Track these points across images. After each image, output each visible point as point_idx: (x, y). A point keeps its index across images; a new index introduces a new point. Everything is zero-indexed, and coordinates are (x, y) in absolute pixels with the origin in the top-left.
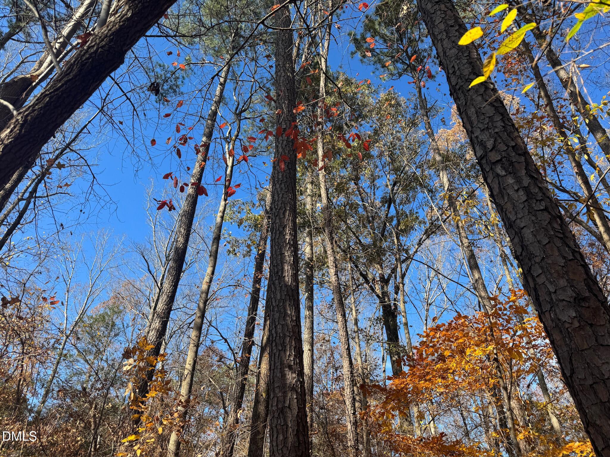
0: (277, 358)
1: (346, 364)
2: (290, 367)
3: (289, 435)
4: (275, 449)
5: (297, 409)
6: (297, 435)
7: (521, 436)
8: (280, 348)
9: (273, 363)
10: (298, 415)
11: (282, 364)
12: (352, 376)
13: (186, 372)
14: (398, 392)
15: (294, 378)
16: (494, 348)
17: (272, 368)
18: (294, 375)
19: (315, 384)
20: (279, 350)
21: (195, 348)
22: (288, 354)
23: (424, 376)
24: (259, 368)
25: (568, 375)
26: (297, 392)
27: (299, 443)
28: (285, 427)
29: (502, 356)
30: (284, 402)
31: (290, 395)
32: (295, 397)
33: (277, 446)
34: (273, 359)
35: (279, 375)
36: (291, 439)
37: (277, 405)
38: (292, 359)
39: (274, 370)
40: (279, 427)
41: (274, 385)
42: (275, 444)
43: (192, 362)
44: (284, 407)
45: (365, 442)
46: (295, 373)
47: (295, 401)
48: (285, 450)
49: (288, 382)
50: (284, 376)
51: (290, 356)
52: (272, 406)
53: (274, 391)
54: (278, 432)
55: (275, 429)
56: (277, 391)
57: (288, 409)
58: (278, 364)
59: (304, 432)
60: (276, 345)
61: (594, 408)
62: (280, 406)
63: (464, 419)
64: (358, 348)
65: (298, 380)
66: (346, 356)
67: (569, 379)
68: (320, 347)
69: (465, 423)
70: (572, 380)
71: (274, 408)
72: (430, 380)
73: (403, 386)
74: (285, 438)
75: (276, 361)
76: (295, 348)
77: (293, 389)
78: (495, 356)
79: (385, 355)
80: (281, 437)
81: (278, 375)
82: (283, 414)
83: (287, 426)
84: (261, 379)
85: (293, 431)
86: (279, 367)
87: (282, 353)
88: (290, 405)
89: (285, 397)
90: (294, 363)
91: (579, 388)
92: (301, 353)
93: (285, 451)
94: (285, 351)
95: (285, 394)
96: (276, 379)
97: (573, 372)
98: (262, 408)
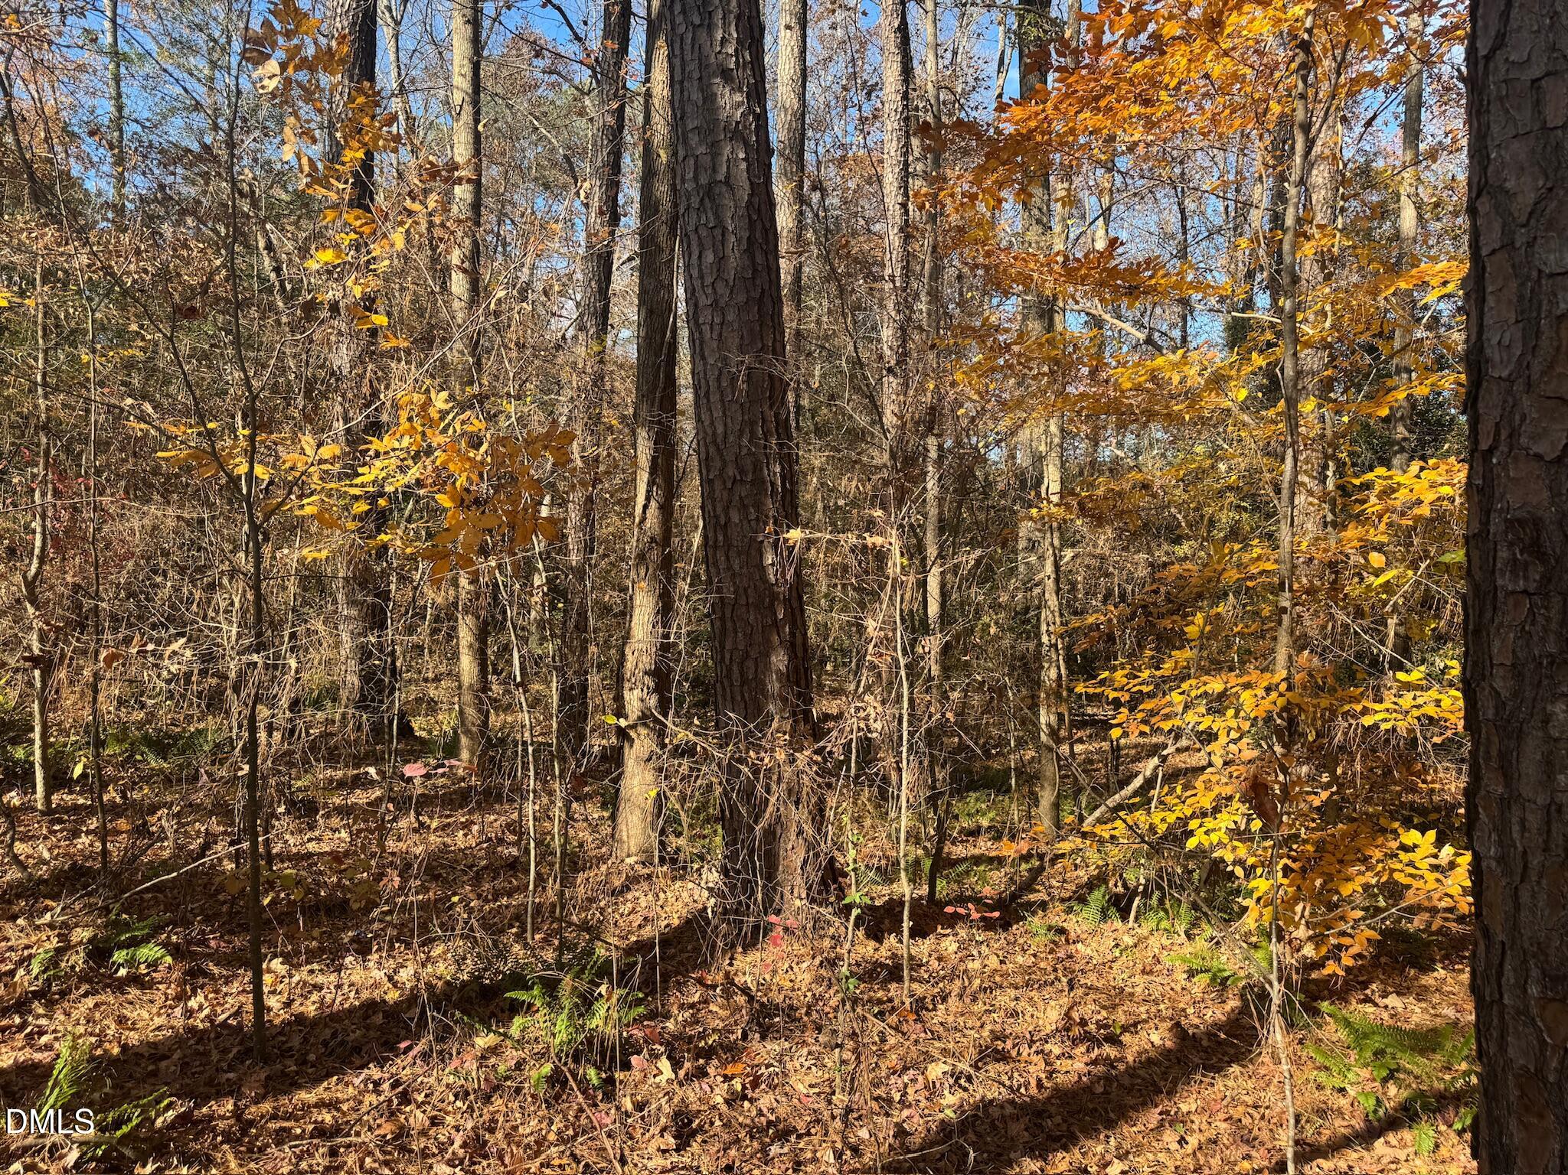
0: (688, 47)
1: (892, 74)
2: (726, 75)
3: (728, 251)
4: (697, 283)
5: (747, 185)
6: (749, 251)
7: (1308, 249)
8: (697, 21)
9: (677, 62)
10: (749, 203)
11: (703, 65)
12: (905, 107)
13: (457, 97)
14: (1018, 143)
15: (739, 105)
16: (1308, 12)
17: (678, 77)
18: (738, 98)
19: (810, 133)
20: (695, 27)
21: (469, 27)
22: (719, 35)
23: (1097, 99)
24: (647, 80)
25: (1482, 52)
26: (746, 144)
27: (755, 271)
28: (718, 232)
29: (1324, 37)
30: (714, 170)
31: (727, 150)
32: (742, 155)
33: (702, 277)
34: (677, 52)
35: (696, 96)
36: (734, 259)
37: (696, 178)
38: (731, 50)
39: (682, 82)
40: (703, 232)
41: (684, 125)
42: (695, 273)
43: (467, 69)
44: (713, 183)
45: (926, 273)
46: (740, 89)
47: (744, 166)
48: (720, 285)
49: (723, 115)
50: (710, 98)
51: (724, 41)
52: (683, 181)
53: (685, 142)
54: (701, 245)
55: (693, 237)
56: (694, 139)
57: (724, 189)
58: (692, 66)
59: (767, 242)
60: (684, 12)
61: (1516, 145)
62: (704, 180)
63: (1184, 218)
64: (930, 29)
65: (751, 111)
66: (893, 49)
67: (1481, 66)
68: (828, 32)
69: (1184, 227)
70: (1486, 66)
71: (689, 186)
72: (1109, 109)
73: (1033, 124)
74: (721, 259)
75: (688, 57)
76: (738, 18)
77: (736, 134)
78: (1306, 36)
79: (1008, 51)
80: (709, 257)
81: (694, 97)
82: (713, 200)
83: (724, 229)
84: (653, 113)
85: (739, 241)
86: (696, 75)
87: (703, 35)
88: (728, 176)
89: (715, 155)
90: (737, 62)
91: (1499, 89)
92: (757, 34)
93: (721, 288)
94: (710, 28)
95: (714, 148)
96: (689, 109)
97: (1500, 41)
98: (662, 189)
